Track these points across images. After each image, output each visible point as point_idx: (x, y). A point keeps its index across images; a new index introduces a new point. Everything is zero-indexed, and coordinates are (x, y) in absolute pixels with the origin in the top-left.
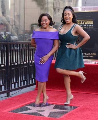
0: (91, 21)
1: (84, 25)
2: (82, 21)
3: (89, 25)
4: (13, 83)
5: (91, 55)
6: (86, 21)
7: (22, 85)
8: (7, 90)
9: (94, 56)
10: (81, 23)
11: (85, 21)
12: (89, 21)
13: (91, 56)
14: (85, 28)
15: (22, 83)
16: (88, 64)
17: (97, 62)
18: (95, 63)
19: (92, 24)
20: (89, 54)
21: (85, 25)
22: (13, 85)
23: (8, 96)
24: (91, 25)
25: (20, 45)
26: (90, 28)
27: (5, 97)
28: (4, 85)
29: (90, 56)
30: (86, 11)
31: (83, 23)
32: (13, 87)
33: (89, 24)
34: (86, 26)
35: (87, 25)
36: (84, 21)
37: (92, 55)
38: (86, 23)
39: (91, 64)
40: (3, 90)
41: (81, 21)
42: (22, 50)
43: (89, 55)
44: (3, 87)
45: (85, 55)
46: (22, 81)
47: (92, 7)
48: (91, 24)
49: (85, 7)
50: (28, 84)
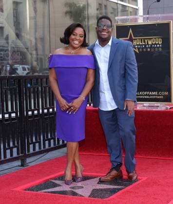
0: (159, 38)
1: (147, 46)
2: (144, 39)
3: (155, 46)
4: (31, 144)
5: (159, 95)
6: (151, 39)
7: (47, 147)
8: (21, 155)
9: (164, 96)
10: (142, 42)
11: (148, 39)
12: (155, 38)
13: (160, 97)
14: (149, 50)
15: (47, 142)
16: (154, 110)
17: (169, 107)
18: (167, 108)
19: (160, 44)
20: (156, 93)
21: (149, 45)
22: (31, 146)
23: (22, 165)
24: (158, 46)
25: (41, 80)
26: (156, 50)
27: (19, 166)
28: (15, 147)
29: (158, 97)
30: (149, 22)
31: (144, 42)
32: (31, 151)
33: (154, 44)
34: (150, 48)
35: (151, 45)
36: (146, 39)
37: (162, 95)
38: (150, 43)
39: (159, 109)
40: (15, 155)
41: (141, 39)
42: (45, 88)
43: (155, 95)
44: (15, 150)
45: (149, 95)
46: (46, 140)
47: (159, 15)
48: (158, 44)
49: (147, 16)
50: (57, 145)
